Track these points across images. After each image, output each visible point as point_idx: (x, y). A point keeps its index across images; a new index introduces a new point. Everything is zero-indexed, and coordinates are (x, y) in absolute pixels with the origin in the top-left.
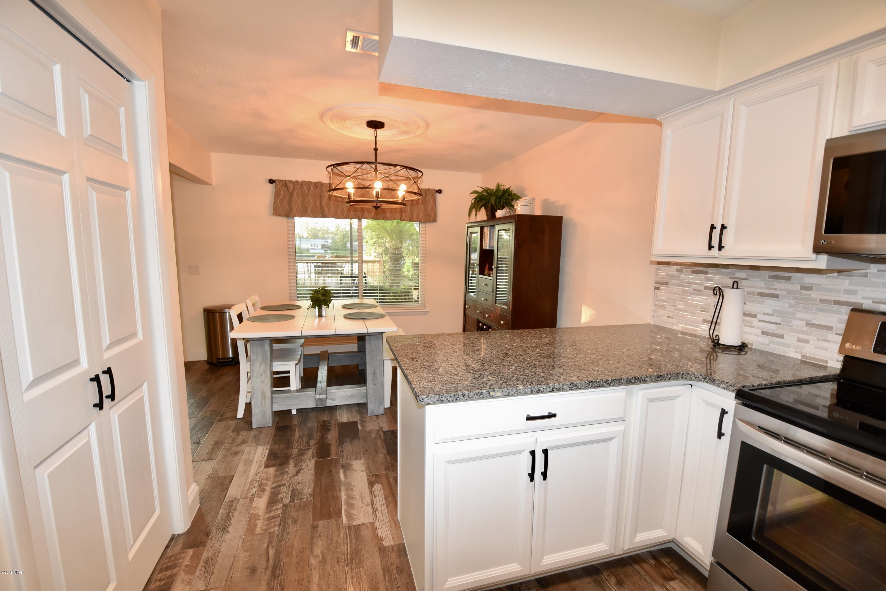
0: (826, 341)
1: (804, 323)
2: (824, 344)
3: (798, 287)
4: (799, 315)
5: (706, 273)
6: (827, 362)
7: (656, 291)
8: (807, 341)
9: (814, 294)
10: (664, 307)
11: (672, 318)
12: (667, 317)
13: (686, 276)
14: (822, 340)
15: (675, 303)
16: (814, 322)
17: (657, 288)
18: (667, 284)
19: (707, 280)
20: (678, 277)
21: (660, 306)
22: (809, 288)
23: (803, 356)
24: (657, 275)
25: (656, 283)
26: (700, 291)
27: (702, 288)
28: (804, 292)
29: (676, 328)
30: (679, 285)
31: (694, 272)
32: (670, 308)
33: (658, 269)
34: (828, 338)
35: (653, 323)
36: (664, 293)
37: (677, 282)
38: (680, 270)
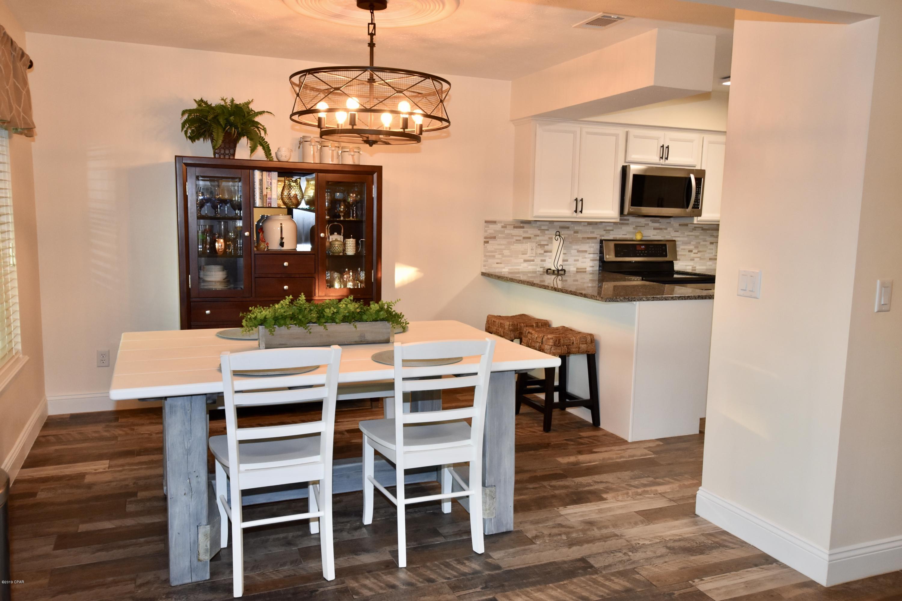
0: (586, 258)
1: (576, 251)
2: (585, 260)
3: (572, 232)
4: (574, 247)
5: (523, 227)
6: (586, 269)
7: (486, 244)
8: (578, 260)
9: (580, 235)
10: (494, 257)
11: (501, 263)
12: (497, 263)
13: (510, 231)
14: (584, 258)
15: (502, 251)
16: (580, 249)
17: (487, 242)
18: (495, 238)
19: (524, 232)
20: (504, 232)
21: (490, 256)
22: (576, 232)
23: (577, 269)
24: (486, 231)
25: (485, 238)
26: (520, 240)
27: (521, 238)
28: (575, 234)
29: (505, 270)
30: (504, 238)
31: (515, 227)
32: (497, 256)
33: (486, 227)
34: (586, 257)
35: (484, 271)
36: (492, 245)
37: (503, 235)
38: (504, 227)
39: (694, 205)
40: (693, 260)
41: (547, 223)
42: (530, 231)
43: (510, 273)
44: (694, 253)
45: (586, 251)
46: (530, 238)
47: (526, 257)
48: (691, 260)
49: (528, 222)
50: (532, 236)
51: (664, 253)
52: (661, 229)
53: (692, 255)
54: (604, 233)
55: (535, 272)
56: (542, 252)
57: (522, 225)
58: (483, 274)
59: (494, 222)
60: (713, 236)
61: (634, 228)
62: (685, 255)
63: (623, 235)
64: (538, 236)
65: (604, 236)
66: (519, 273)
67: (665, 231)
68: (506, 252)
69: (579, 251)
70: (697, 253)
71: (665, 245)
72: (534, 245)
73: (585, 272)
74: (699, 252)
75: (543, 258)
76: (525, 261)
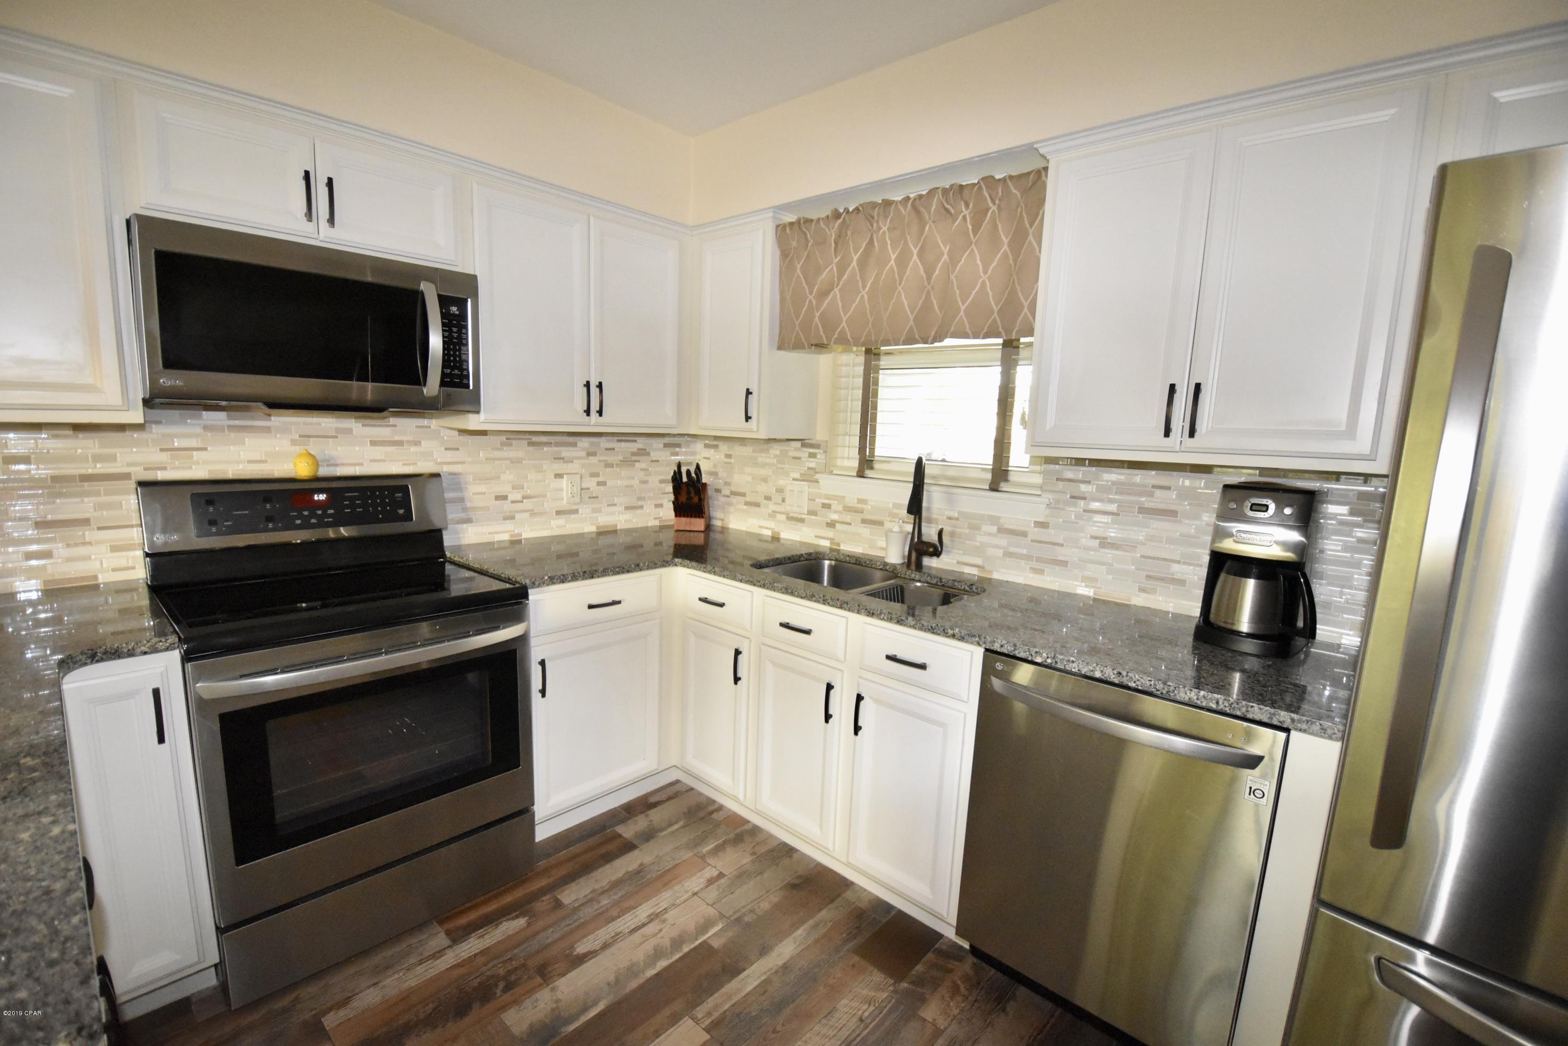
2: (83, 551)
6: (94, 577)
14: (77, 544)
34: (87, 539)
39: (444, 375)
40: (513, 518)
44: (513, 502)
45: (85, 522)
48: (505, 518)
51: (401, 511)
52: (399, 443)
53: (507, 506)
54: (164, 457)
60: (563, 459)
61: (295, 443)
62: (486, 508)
63: (250, 462)
65: (164, 468)
67: (413, 449)
69: (41, 525)
70: (522, 502)
71: (405, 490)
73: (96, 587)
74: (524, 497)
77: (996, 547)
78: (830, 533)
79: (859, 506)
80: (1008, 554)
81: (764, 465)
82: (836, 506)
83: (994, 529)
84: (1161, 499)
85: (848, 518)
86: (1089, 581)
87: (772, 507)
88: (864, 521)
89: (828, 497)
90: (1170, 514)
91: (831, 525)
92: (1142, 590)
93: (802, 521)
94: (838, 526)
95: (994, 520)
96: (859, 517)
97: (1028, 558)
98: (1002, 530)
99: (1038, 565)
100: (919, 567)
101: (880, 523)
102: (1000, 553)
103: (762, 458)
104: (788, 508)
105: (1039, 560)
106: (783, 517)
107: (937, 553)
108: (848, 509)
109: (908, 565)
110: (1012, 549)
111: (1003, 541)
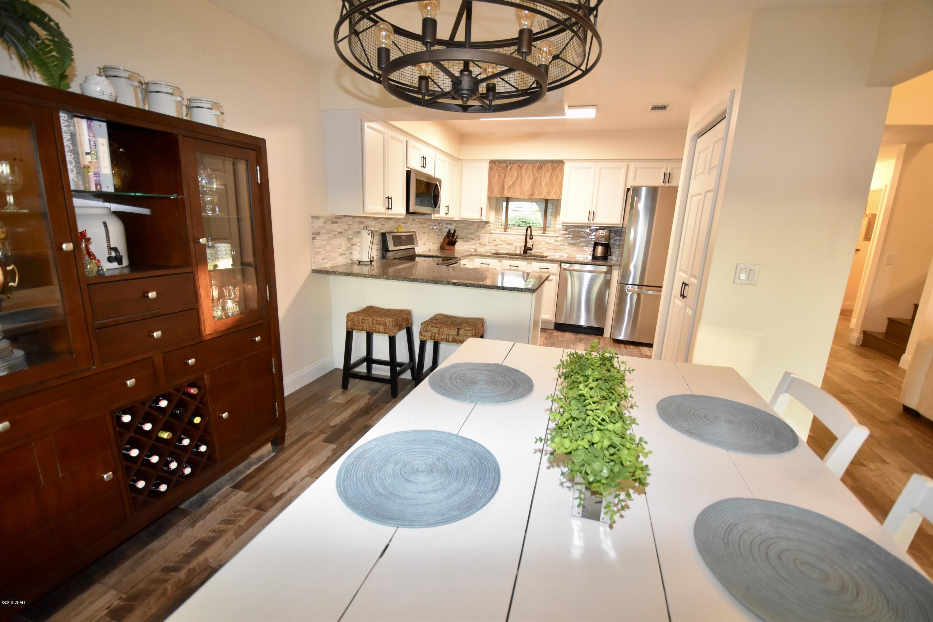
5: (337, 223)
7: (313, 241)
10: (319, 252)
11: (325, 259)
12: (323, 259)
13: (329, 226)
15: (325, 247)
17: (314, 238)
18: (319, 233)
19: (339, 227)
20: (325, 227)
21: (317, 253)
24: (313, 227)
25: (313, 234)
26: (336, 235)
27: (336, 233)
29: (328, 265)
30: (326, 233)
31: (332, 223)
32: (323, 252)
33: (313, 222)
35: (314, 268)
36: (319, 241)
37: (325, 231)
38: (325, 222)
41: (351, 218)
42: (341, 226)
43: (331, 267)
45: (375, 243)
46: (341, 233)
47: (340, 251)
49: (339, 217)
50: (343, 231)
55: (346, 264)
56: (350, 245)
57: (336, 220)
58: (314, 271)
59: (317, 217)
61: (394, 223)
64: (347, 230)
66: (336, 267)
68: (328, 247)
72: (345, 239)
75: (351, 251)
76: (341, 255)
77: (544, 247)
78: (496, 248)
79: (505, 240)
80: (548, 249)
81: (471, 229)
82: (497, 240)
83: (544, 243)
84: (582, 234)
85: (501, 243)
86: (566, 253)
87: (474, 242)
88: (507, 244)
89: (495, 238)
90: (584, 237)
91: (496, 245)
92: (578, 254)
93: (486, 245)
94: (498, 246)
95: (544, 241)
96: (505, 243)
97: (552, 249)
98: (546, 243)
99: (555, 251)
100: (526, 253)
101: (512, 244)
102: (546, 248)
103: (470, 227)
104: (481, 242)
105: (555, 249)
106: (479, 244)
107: (531, 249)
108: (501, 241)
109: (524, 253)
110: (549, 247)
111: (546, 245)
